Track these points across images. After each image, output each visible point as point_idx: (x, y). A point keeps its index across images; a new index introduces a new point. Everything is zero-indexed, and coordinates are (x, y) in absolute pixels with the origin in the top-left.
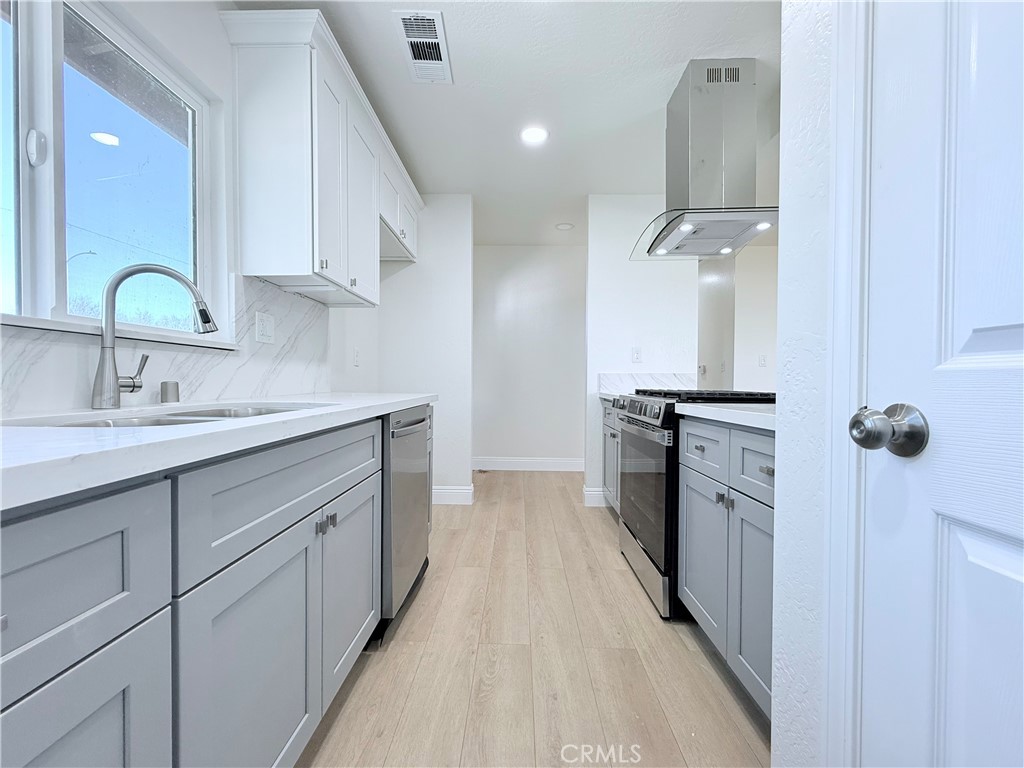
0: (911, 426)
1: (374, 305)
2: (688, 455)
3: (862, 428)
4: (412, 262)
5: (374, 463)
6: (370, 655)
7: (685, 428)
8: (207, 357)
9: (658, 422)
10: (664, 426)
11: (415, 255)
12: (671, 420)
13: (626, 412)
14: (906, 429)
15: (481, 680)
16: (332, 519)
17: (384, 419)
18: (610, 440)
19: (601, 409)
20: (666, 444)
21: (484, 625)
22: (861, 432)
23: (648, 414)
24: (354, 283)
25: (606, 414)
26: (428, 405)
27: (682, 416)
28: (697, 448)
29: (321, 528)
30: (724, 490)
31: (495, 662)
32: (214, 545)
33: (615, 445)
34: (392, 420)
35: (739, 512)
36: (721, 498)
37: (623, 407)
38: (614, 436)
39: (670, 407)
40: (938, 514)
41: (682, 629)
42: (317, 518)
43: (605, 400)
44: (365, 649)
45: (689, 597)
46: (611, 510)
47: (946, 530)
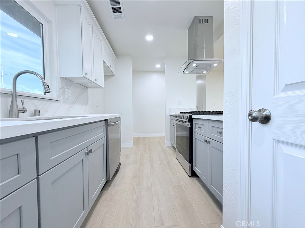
0: (266, 115)
1: (102, 87)
2: (196, 130)
3: (252, 116)
4: (113, 76)
5: (104, 134)
6: (103, 192)
7: (195, 122)
8: (49, 103)
9: (187, 121)
10: (189, 122)
11: (114, 73)
12: (191, 120)
13: (177, 118)
14: (264, 116)
15: (138, 197)
16: (91, 151)
17: (106, 121)
18: (173, 127)
19: (170, 118)
20: (189, 127)
21: (138, 181)
22: (252, 117)
23: (184, 118)
24: (96, 80)
25: (171, 120)
26: (119, 117)
27: (194, 119)
28: (198, 127)
29: (87, 154)
30: (207, 139)
31: (141, 191)
32: (51, 159)
33: (174, 129)
34: (109, 121)
35: (211, 145)
36: (206, 141)
37: (176, 117)
38: (174, 126)
39: (191, 116)
40: (274, 140)
41: (194, 179)
42: (86, 150)
43: (171, 115)
44: (102, 190)
45: (197, 170)
46: (173, 147)
47: (276, 144)
